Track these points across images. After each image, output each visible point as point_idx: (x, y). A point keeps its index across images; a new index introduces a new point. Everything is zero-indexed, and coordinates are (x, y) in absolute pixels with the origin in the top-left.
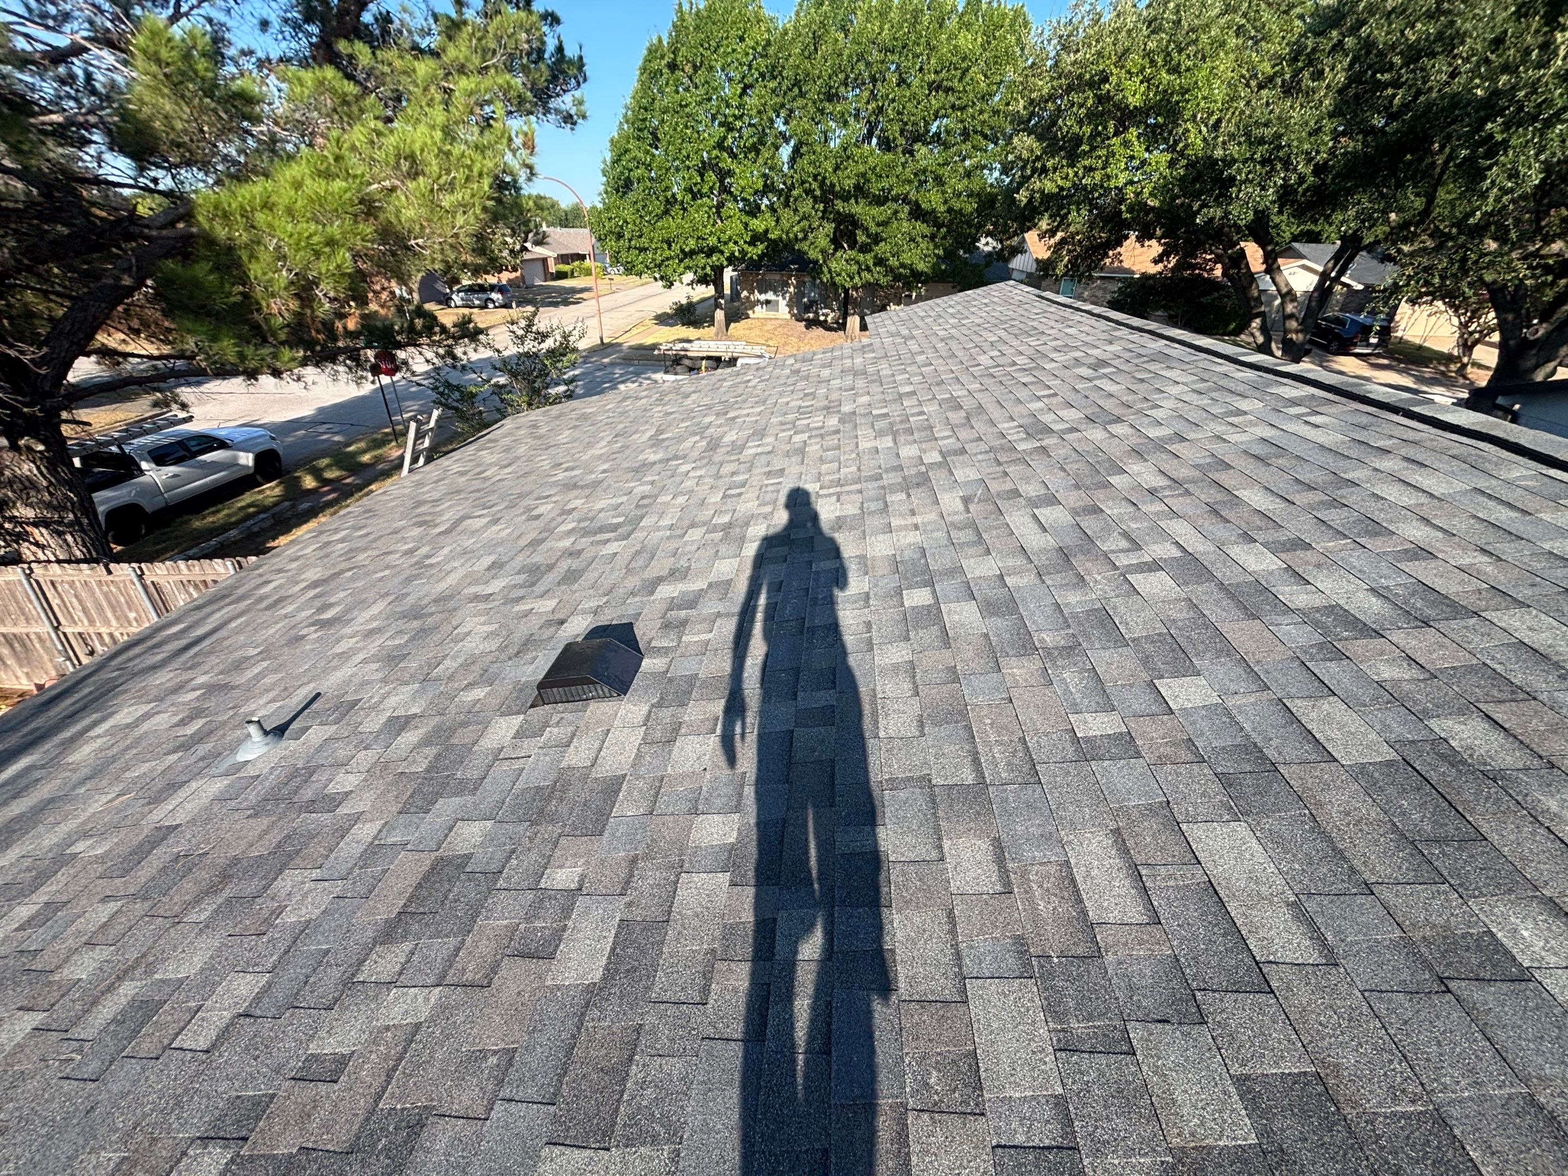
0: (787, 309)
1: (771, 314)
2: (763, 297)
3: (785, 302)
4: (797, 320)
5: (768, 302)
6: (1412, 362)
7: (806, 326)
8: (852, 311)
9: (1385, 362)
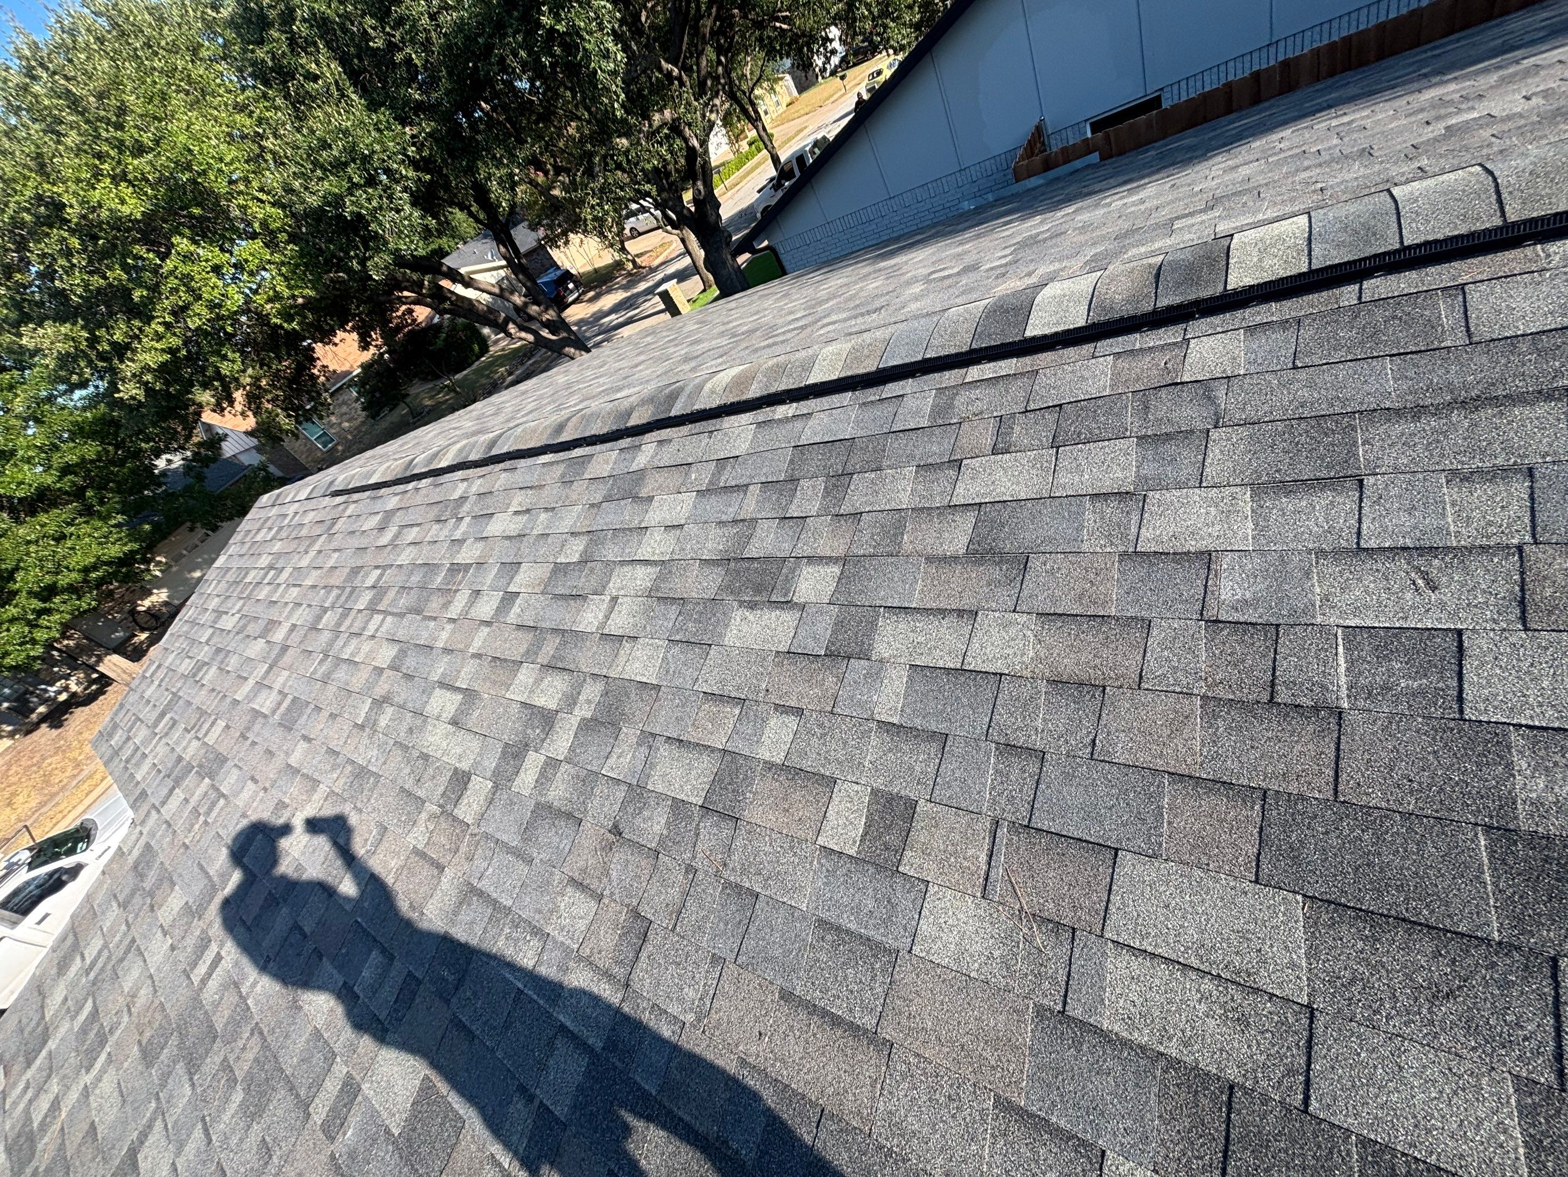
4: (29, 732)
6: (605, 283)
7: (52, 726)
8: (94, 659)
9: (592, 294)
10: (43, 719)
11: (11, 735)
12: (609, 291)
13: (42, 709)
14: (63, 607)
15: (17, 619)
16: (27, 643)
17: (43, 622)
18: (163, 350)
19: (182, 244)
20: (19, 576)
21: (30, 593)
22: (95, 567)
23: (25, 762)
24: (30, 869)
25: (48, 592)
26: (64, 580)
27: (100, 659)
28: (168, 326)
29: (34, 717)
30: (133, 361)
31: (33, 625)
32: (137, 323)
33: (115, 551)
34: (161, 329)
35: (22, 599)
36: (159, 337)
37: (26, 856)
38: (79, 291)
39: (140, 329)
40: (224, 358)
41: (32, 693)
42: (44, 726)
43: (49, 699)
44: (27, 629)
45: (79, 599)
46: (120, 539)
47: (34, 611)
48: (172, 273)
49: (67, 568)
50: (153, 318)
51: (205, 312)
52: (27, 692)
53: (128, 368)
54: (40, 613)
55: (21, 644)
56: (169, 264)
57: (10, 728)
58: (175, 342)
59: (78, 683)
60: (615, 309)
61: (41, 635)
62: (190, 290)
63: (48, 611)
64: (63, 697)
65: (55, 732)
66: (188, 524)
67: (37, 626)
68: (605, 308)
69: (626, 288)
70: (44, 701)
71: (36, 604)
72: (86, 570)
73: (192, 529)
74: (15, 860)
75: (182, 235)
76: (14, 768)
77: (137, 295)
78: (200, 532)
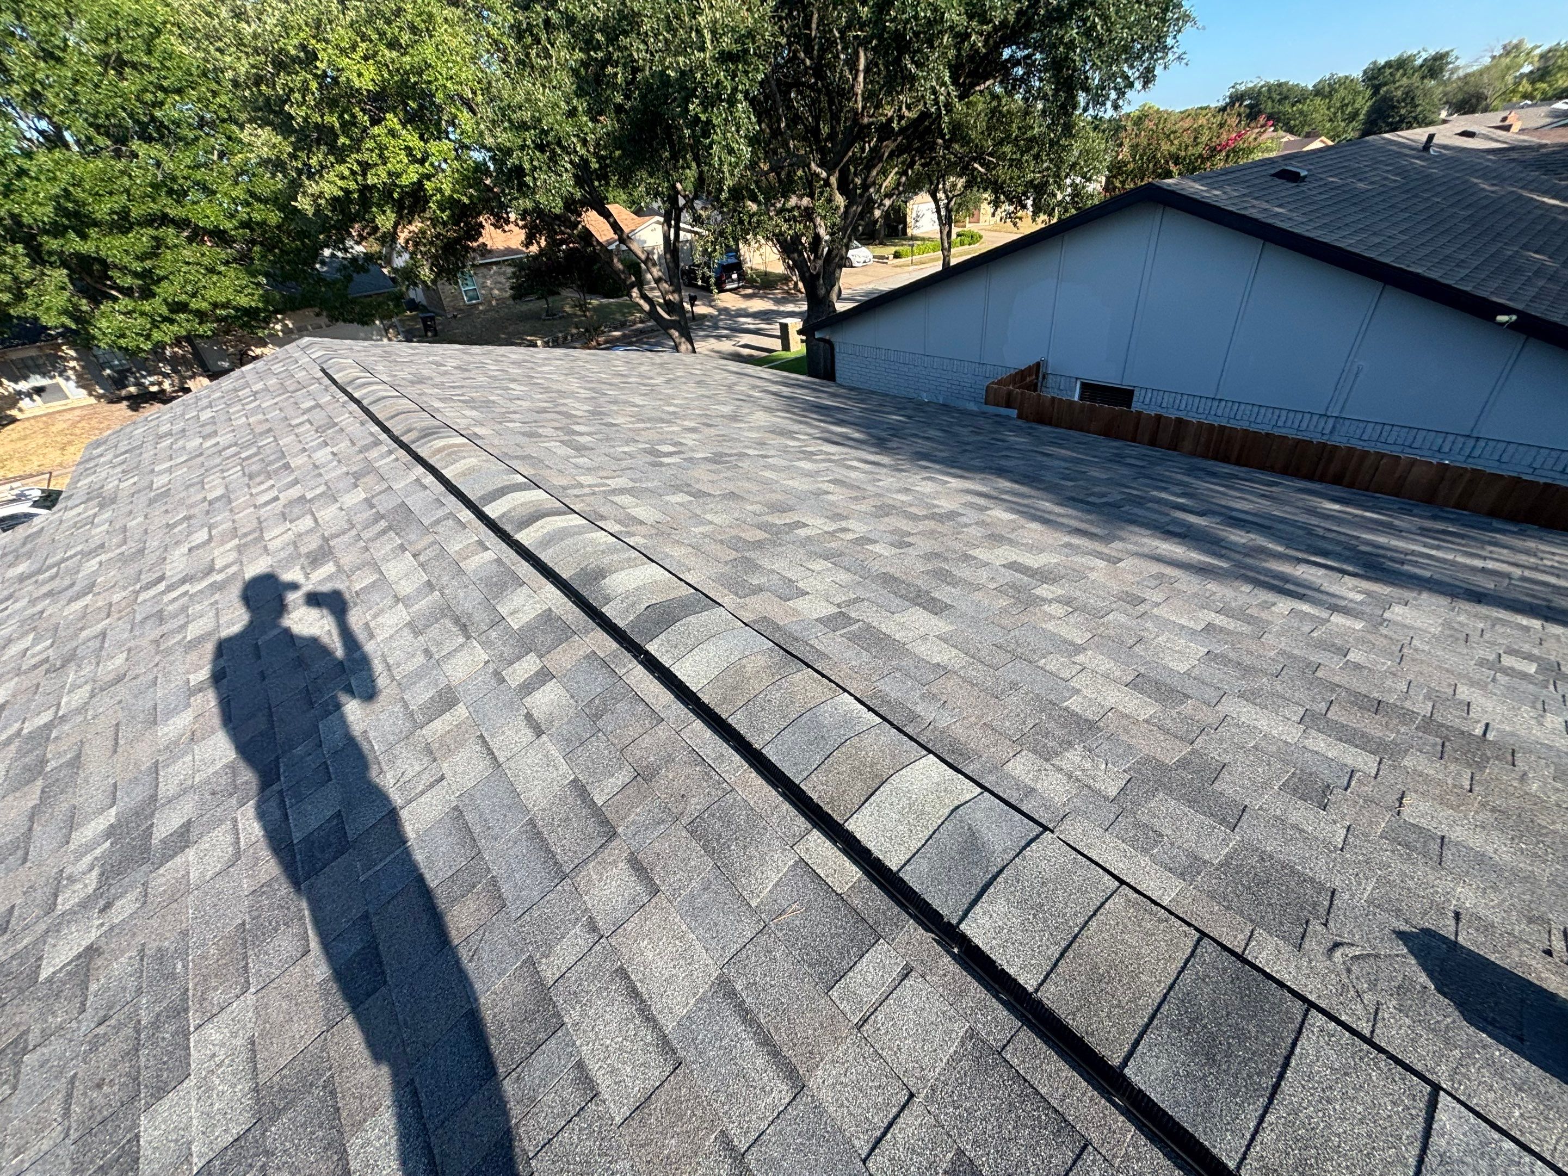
0: (83, 392)
1: (57, 405)
2: (23, 386)
3: (72, 384)
4: (111, 402)
5: (39, 391)
6: (766, 288)
7: (130, 407)
8: (190, 373)
9: (750, 291)
10: (129, 397)
11: (99, 397)
12: (762, 297)
13: (132, 389)
14: (184, 324)
15: (147, 315)
16: (142, 335)
17: (164, 327)
18: (341, 188)
19: (392, 120)
20: (164, 284)
21: (165, 300)
22: (225, 306)
23: (94, 422)
24: (33, 506)
25: (180, 307)
26: (194, 304)
27: (193, 377)
28: (353, 173)
29: (124, 393)
30: (317, 183)
31: (155, 325)
32: (332, 159)
33: (243, 301)
34: (347, 173)
35: (157, 301)
36: (343, 178)
37: (36, 494)
38: (300, 120)
39: (332, 164)
40: (384, 212)
41: (133, 373)
42: (125, 403)
43: (142, 384)
44: (148, 326)
45: (200, 324)
46: (253, 295)
47: (160, 315)
48: (374, 137)
49: (203, 296)
50: (345, 162)
51: (384, 175)
52: (129, 370)
53: (312, 188)
54: (165, 319)
55: (137, 334)
56: (376, 130)
57: (101, 391)
58: (353, 186)
59: (172, 385)
60: (755, 315)
61: (156, 335)
62: (381, 156)
63: (172, 321)
64: (154, 389)
65: (130, 413)
66: (317, 310)
67: (158, 327)
68: (751, 310)
69: (777, 301)
70: (138, 384)
71: (164, 310)
72: (215, 305)
73: (318, 315)
74: (27, 493)
75: (396, 115)
76: (83, 424)
77: (342, 140)
78: (323, 320)
